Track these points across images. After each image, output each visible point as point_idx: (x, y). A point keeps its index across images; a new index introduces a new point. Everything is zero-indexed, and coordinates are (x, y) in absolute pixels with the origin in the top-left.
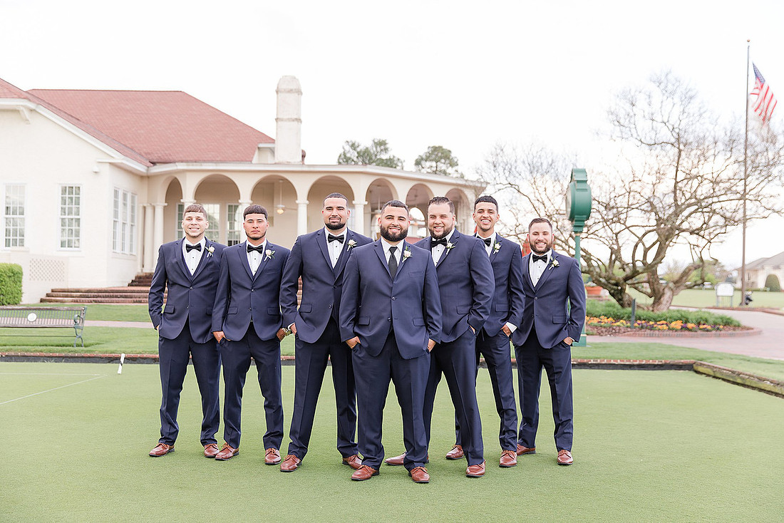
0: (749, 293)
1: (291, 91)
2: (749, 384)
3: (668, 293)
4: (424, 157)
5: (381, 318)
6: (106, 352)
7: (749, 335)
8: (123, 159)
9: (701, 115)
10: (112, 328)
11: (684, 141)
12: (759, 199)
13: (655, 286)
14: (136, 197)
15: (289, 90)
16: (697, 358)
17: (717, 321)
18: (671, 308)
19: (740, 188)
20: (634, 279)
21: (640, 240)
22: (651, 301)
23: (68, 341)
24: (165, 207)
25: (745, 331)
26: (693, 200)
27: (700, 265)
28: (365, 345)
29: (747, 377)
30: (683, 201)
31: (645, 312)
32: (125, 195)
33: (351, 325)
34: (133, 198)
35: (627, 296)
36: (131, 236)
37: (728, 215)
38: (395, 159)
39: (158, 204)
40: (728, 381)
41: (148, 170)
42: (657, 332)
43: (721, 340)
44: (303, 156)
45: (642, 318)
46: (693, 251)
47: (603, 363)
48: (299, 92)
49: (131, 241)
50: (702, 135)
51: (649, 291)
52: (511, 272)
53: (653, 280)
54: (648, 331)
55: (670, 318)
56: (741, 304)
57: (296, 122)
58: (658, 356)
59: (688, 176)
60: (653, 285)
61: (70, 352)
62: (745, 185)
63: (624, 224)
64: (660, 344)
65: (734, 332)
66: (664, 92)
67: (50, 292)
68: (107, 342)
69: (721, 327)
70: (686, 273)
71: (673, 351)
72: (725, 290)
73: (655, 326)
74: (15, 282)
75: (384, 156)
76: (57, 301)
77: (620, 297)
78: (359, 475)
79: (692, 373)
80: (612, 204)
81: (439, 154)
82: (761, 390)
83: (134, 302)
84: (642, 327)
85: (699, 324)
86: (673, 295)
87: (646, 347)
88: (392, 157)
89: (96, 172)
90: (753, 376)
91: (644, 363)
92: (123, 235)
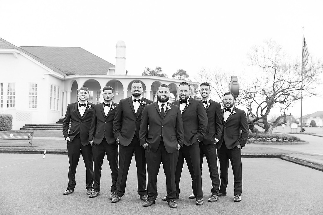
0: (304, 127)
1: (122, 47)
2: (303, 164)
3: (271, 127)
4: (176, 74)
5: (157, 135)
6: (41, 149)
7: (303, 144)
8: (54, 73)
9: (284, 56)
10: (45, 140)
11: (277, 66)
12: (307, 89)
13: (266, 124)
14: (60, 88)
15: (121, 46)
16: (283, 153)
17: (290, 138)
18: (272, 133)
19: (300, 85)
20: (257, 121)
21: (260, 105)
22: (264, 130)
23: (26, 145)
24: (71, 92)
25: (302, 142)
26: (281, 90)
27: (284, 116)
28: (150, 147)
29: (303, 161)
30: (277, 90)
31: (262, 134)
32: (55, 87)
33: (144, 138)
34: (58, 88)
35: (254, 128)
36: (58, 104)
37: (295, 96)
38: (165, 74)
39: (69, 91)
40: (295, 163)
41: (64, 78)
42: (266, 143)
43: (293, 146)
44: (127, 72)
45: (260, 137)
46: (281, 110)
47: (244, 155)
48: (125, 47)
49: (58, 105)
50: (284, 64)
51: (263, 126)
52: (216, 115)
53: (265, 122)
54: (263, 142)
55: (272, 137)
56: (301, 132)
57: (123, 59)
58: (266, 152)
59: (279, 80)
60: (265, 124)
61: (26, 149)
62: (302, 84)
63: (253, 99)
64: (267, 147)
65: (297, 143)
66: (269, 46)
67: (24, 125)
68: (42, 145)
69: (292, 140)
70: (278, 119)
71: (272, 150)
72: (294, 126)
73: (266, 140)
74: (9, 121)
75: (160, 73)
76: (27, 129)
77: (252, 128)
78: (146, 204)
79: (280, 160)
80: (248, 91)
81: (182, 73)
82: (308, 166)
83: (57, 130)
84: (260, 141)
85: (283, 139)
86: (273, 128)
87: (262, 148)
88: (163, 74)
89: (43, 78)
90: (305, 161)
91: (260, 155)
92: (54, 103)
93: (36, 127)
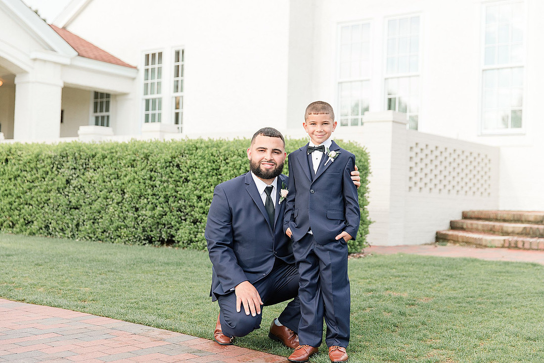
67: (458, 217)
93: (525, 233)
